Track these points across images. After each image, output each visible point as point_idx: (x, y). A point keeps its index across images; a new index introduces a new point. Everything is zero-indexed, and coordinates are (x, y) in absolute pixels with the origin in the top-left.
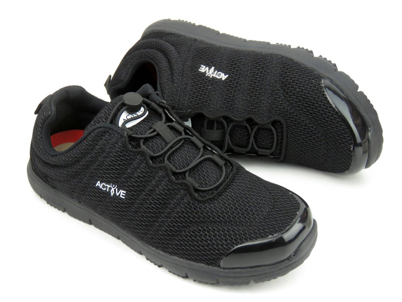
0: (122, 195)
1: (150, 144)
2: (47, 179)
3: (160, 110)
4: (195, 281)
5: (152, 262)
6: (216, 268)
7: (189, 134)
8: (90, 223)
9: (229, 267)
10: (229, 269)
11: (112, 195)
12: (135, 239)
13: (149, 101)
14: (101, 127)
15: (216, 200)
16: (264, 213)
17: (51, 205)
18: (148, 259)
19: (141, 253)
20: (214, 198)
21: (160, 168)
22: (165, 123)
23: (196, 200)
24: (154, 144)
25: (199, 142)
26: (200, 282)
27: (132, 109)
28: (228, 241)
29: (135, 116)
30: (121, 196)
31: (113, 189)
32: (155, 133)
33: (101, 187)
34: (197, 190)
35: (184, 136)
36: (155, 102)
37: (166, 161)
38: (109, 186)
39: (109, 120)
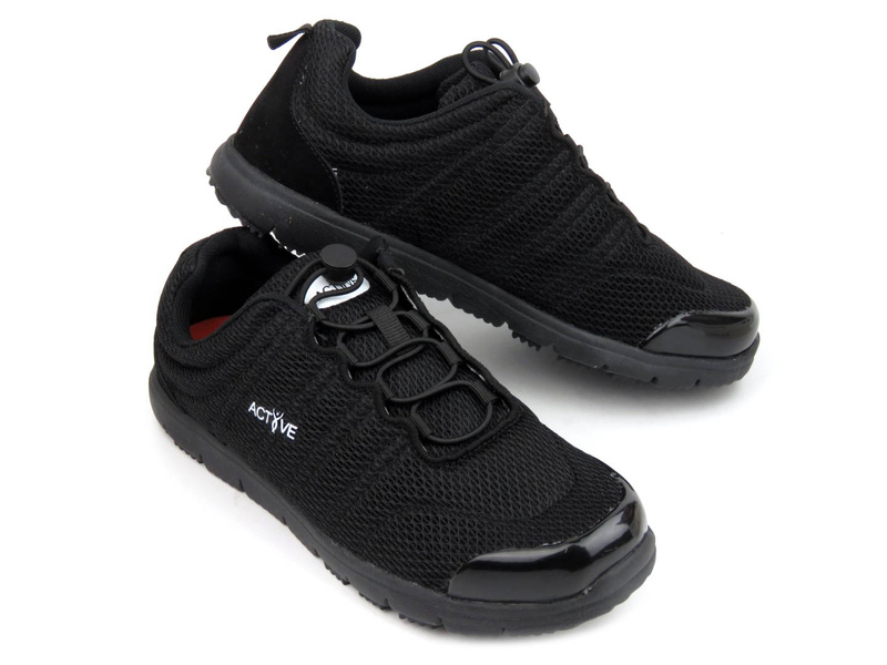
0: (291, 434)
1: (356, 343)
2: (173, 394)
3: (391, 286)
4: (402, 617)
5: (333, 573)
6: (439, 595)
7: (438, 338)
8: (241, 488)
9: (463, 596)
10: (462, 599)
11: (273, 431)
12: (307, 525)
13: (372, 267)
14: (268, 300)
15: (461, 464)
16: (547, 502)
17: (181, 449)
18: (328, 567)
19: (316, 554)
20: (456, 460)
21: (364, 390)
22: (394, 310)
23: (422, 458)
24: (365, 345)
25: (453, 352)
26: (412, 621)
27: (337, 276)
28: (467, 545)
29: (340, 288)
30: (288, 435)
31: (276, 421)
32: (370, 325)
33: (256, 414)
34: (426, 441)
35: (425, 338)
36: (384, 270)
37: (379, 379)
38: (269, 413)
39: (289, 289)
